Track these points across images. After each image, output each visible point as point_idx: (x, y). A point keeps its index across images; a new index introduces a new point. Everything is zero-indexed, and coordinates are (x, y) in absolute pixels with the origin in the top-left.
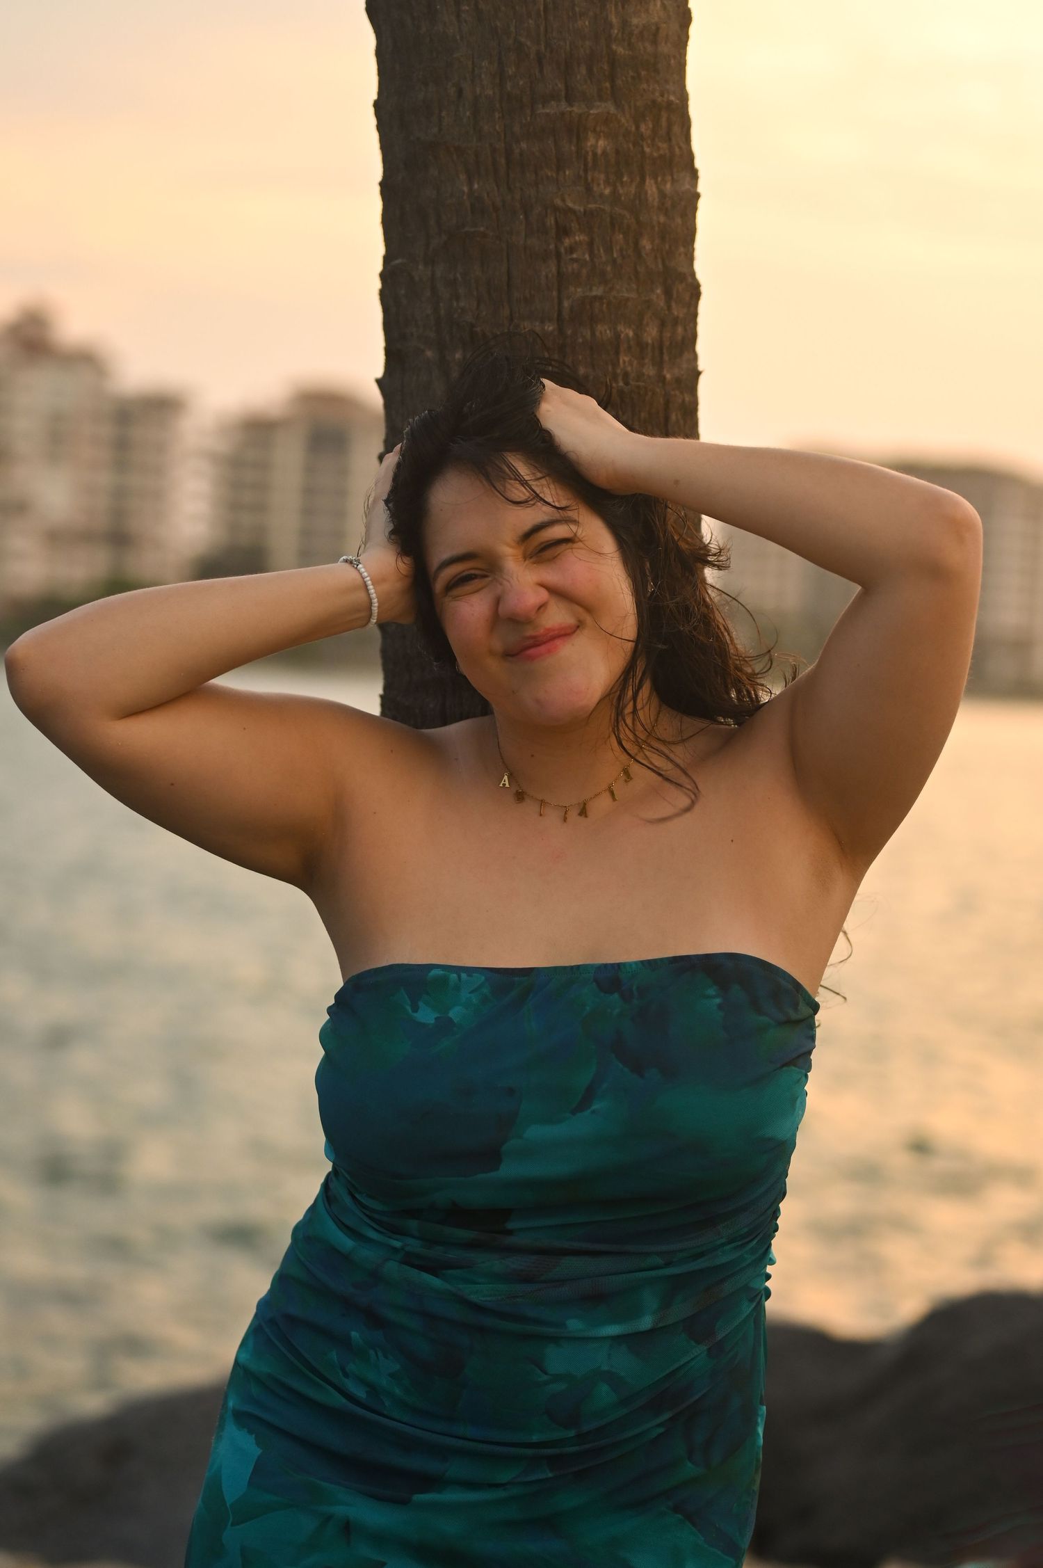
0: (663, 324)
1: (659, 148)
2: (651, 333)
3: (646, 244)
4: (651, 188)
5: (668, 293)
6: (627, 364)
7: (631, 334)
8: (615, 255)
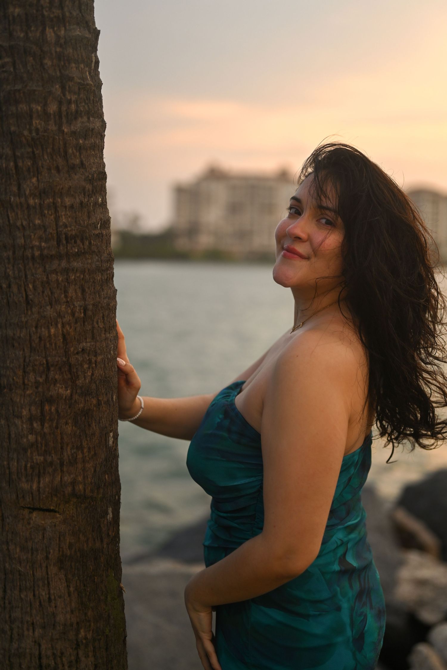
0: (60, 103)
1: (53, 13)
2: (53, 108)
3: (48, 62)
4: (50, 34)
5: (63, 88)
6: (38, 124)
7: (39, 108)
8: (29, 68)
